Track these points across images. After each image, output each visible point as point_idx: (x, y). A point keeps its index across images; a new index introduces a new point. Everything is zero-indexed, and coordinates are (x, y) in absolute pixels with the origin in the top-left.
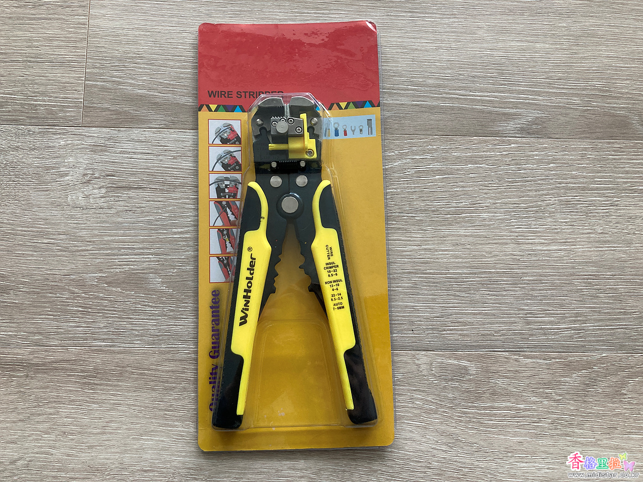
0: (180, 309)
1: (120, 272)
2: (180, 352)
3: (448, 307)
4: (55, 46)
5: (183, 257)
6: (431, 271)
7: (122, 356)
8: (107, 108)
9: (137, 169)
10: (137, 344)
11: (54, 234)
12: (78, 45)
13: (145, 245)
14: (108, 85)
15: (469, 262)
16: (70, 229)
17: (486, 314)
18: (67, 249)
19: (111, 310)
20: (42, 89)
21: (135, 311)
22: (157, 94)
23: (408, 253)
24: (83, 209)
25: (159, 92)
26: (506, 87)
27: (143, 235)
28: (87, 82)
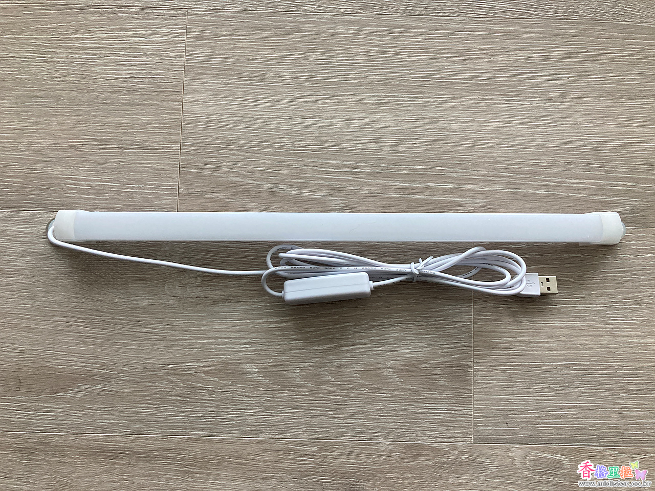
0: (277, 400)
1: (218, 362)
2: (277, 442)
3: (542, 400)
4: (150, 133)
5: (279, 347)
6: (526, 363)
7: (219, 445)
8: (201, 196)
9: (233, 257)
10: (235, 433)
11: (152, 324)
12: (172, 131)
13: (242, 335)
14: (203, 172)
15: (563, 355)
16: (167, 319)
17: (581, 408)
18: (164, 339)
19: (209, 400)
20: (138, 176)
21: (233, 401)
22: (251, 182)
23: (504, 345)
24: (180, 298)
25: (253, 180)
26: (603, 173)
27: (239, 324)
28: (181, 170)
